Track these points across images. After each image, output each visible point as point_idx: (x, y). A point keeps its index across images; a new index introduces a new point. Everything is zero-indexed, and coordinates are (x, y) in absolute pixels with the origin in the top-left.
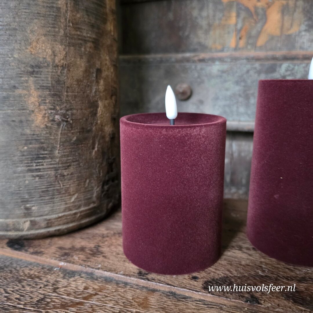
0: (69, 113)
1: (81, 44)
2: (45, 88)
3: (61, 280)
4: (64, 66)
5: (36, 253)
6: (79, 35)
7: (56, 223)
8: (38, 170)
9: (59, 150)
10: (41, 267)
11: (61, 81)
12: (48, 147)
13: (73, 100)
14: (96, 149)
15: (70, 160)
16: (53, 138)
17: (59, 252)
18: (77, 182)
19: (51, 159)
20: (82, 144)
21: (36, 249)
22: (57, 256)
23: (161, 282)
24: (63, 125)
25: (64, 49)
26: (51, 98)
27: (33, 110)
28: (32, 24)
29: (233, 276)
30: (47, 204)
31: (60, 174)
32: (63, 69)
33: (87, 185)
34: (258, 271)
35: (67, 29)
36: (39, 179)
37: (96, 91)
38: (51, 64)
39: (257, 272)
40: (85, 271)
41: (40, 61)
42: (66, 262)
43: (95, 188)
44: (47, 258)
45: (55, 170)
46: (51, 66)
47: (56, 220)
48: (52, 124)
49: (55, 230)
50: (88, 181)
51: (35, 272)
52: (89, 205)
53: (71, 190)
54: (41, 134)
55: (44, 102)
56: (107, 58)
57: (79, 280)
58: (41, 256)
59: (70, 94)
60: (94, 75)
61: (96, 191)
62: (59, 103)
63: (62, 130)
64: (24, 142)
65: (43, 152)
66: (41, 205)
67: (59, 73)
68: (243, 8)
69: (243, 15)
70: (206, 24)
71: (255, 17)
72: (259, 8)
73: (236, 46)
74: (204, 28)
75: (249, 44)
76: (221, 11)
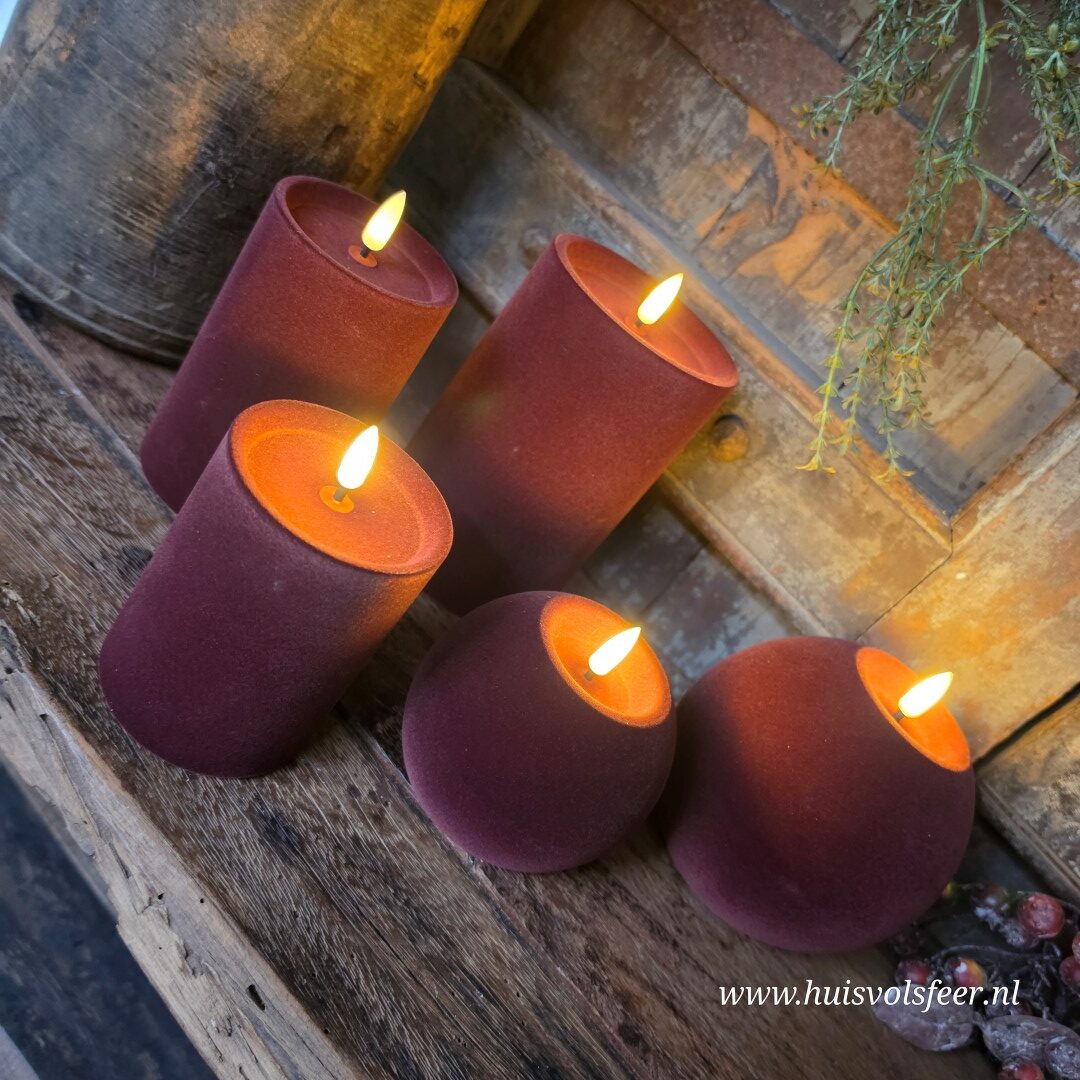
0: (238, 170)
1: (330, 72)
2: (217, 108)
3: (59, 414)
4: (274, 93)
5: (50, 347)
6: (334, 56)
7: (112, 324)
8: (131, 226)
9: (184, 218)
10: (43, 373)
11: (252, 114)
12: (167, 202)
13: (256, 155)
15: (194, 243)
16: (184, 191)
17: (87, 371)
18: (184, 286)
19: (163, 222)
21: (53, 340)
22: (79, 375)
24: (214, 184)
25: (290, 67)
26: (218, 130)
27: (178, 129)
30: (114, 284)
31: (163, 255)
32: (268, 98)
33: (199, 301)
35: (316, 36)
36: (123, 239)
38: (253, 77)
40: (103, 427)
41: (235, 62)
42: (85, 394)
44: (61, 366)
45: (157, 244)
46: (249, 82)
47: (114, 320)
48: (196, 171)
49: (103, 334)
50: (205, 295)
51: (29, 374)
53: (167, 291)
54: (168, 175)
55: (202, 128)
57: (84, 433)
58: (54, 356)
59: (256, 141)
60: (326, 133)
62: (228, 145)
63: (207, 190)
64: (133, 168)
65: (154, 204)
66: (104, 281)
67: (256, 100)
68: (770, 174)
69: (760, 187)
70: (689, 146)
71: (775, 210)
72: (794, 198)
73: (707, 236)
74: (680, 151)
75: (728, 253)
76: (733, 144)
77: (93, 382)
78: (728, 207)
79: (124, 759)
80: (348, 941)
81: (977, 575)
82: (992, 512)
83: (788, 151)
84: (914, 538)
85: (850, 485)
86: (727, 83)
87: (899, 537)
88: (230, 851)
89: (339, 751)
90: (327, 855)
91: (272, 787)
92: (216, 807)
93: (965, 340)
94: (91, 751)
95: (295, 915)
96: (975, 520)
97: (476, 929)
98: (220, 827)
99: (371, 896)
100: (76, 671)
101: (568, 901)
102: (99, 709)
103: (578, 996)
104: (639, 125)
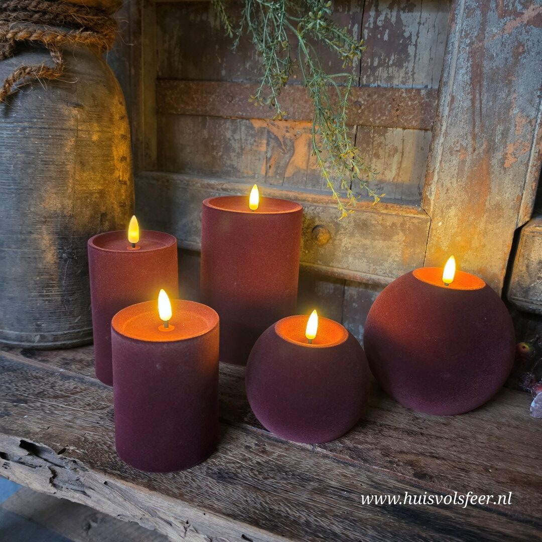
0: (75, 251)
2: (55, 233)
3: (59, 381)
4: (71, 215)
5: (43, 361)
7: (61, 339)
8: (48, 296)
9: (65, 280)
10: (46, 372)
11: (68, 227)
12: (56, 278)
15: (74, 288)
16: (60, 271)
17: (62, 361)
18: (80, 306)
19: (59, 287)
20: (86, 276)
21: (43, 358)
22: (59, 364)
24: (70, 261)
25: (72, 203)
26: (59, 241)
27: (45, 249)
28: (46, 186)
30: (54, 322)
31: (66, 300)
32: (70, 218)
36: (48, 303)
38: (61, 214)
40: (77, 376)
41: (52, 213)
42: (65, 369)
44: (51, 365)
45: (61, 296)
46: (60, 217)
47: (62, 336)
48: (60, 261)
49: (61, 344)
51: (40, 375)
53: (75, 313)
54: (51, 268)
55: (53, 244)
57: (72, 383)
58: (47, 363)
60: (99, 219)
62: (66, 244)
63: (68, 265)
64: (37, 273)
66: (50, 323)
67: (67, 221)
68: (273, 137)
69: (272, 143)
70: (239, 147)
71: (284, 148)
72: (287, 138)
73: (266, 173)
74: (237, 151)
75: (277, 173)
76: (253, 136)
77: (67, 364)
78: (267, 158)
79: (145, 481)
80: (275, 500)
81: (446, 219)
82: (433, 193)
83: (273, 125)
84: (413, 223)
85: (376, 221)
86: (237, 117)
87: (407, 226)
88: (207, 491)
89: (234, 436)
90: (249, 474)
91: (212, 462)
92: (192, 479)
93: (381, 143)
94: (130, 484)
95: (247, 501)
96: (429, 200)
97: (329, 470)
98: (198, 485)
99: (275, 479)
100: (110, 461)
101: (363, 441)
102: (126, 469)
103: (389, 472)
104: (217, 153)
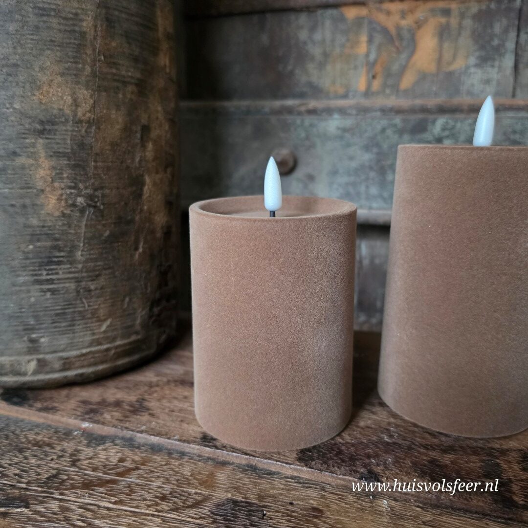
1: (118, 88)
2: (61, 155)
3: (84, 449)
4: (92, 121)
5: (46, 409)
6: (114, 74)
7: (77, 364)
9: (82, 251)
10: (53, 430)
11: (86, 145)
12: (66, 246)
13: (105, 175)
14: (141, 250)
15: (99, 266)
16: (72, 231)
17: (82, 407)
18: (111, 301)
19: (71, 264)
20: (118, 242)
21: (45, 404)
23: (234, 450)
24: (90, 212)
25: (91, 96)
26: (70, 171)
27: (43, 188)
28: (42, 58)
29: (344, 442)
30: (63, 333)
31: (84, 288)
32: (90, 127)
33: (126, 306)
34: (382, 435)
35: (96, 65)
36: (51, 295)
37: (141, 161)
38: (71, 118)
39: (381, 438)
40: (121, 435)
41: (54, 113)
42: (92, 422)
43: (139, 311)
44: (63, 416)
45: (76, 282)
46: (71, 122)
47: (78, 359)
48: (72, 211)
49: (76, 375)
50: (127, 299)
51: (44, 437)
52: (129, 337)
53: (102, 313)
54: (55, 226)
55: (59, 176)
56: (160, 109)
57: (111, 449)
58: (53, 414)
59: (99, 164)
60: (139, 135)
61: (140, 315)
62: (83, 178)
63: (87, 220)
64: (28, 237)
65: (58, 254)
66: (55, 335)
67: (83, 133)
68: (379, 29)
71: (397, 44)
72: (403, 29)
73: (368, 87)
74: (318, 60)
75: (387, 86)
76: (345, 33)
77: (92, 411)
78: (368, 63)
83: (380, 10)
86: (319, 7)
104: (285, 67)
